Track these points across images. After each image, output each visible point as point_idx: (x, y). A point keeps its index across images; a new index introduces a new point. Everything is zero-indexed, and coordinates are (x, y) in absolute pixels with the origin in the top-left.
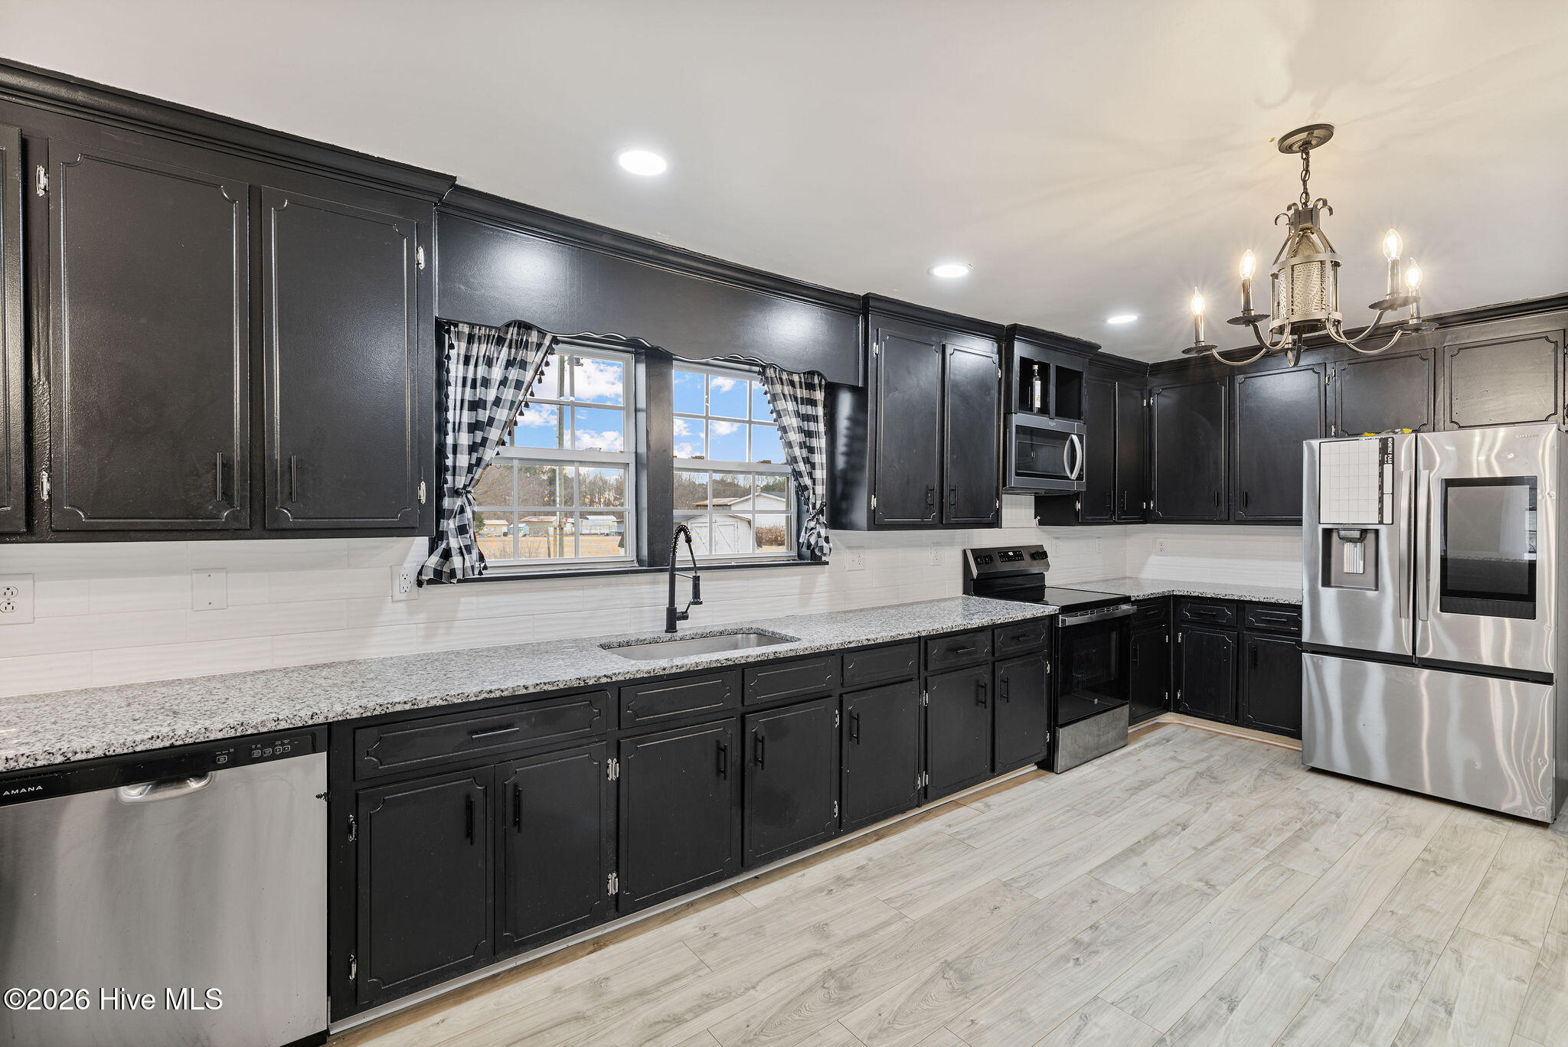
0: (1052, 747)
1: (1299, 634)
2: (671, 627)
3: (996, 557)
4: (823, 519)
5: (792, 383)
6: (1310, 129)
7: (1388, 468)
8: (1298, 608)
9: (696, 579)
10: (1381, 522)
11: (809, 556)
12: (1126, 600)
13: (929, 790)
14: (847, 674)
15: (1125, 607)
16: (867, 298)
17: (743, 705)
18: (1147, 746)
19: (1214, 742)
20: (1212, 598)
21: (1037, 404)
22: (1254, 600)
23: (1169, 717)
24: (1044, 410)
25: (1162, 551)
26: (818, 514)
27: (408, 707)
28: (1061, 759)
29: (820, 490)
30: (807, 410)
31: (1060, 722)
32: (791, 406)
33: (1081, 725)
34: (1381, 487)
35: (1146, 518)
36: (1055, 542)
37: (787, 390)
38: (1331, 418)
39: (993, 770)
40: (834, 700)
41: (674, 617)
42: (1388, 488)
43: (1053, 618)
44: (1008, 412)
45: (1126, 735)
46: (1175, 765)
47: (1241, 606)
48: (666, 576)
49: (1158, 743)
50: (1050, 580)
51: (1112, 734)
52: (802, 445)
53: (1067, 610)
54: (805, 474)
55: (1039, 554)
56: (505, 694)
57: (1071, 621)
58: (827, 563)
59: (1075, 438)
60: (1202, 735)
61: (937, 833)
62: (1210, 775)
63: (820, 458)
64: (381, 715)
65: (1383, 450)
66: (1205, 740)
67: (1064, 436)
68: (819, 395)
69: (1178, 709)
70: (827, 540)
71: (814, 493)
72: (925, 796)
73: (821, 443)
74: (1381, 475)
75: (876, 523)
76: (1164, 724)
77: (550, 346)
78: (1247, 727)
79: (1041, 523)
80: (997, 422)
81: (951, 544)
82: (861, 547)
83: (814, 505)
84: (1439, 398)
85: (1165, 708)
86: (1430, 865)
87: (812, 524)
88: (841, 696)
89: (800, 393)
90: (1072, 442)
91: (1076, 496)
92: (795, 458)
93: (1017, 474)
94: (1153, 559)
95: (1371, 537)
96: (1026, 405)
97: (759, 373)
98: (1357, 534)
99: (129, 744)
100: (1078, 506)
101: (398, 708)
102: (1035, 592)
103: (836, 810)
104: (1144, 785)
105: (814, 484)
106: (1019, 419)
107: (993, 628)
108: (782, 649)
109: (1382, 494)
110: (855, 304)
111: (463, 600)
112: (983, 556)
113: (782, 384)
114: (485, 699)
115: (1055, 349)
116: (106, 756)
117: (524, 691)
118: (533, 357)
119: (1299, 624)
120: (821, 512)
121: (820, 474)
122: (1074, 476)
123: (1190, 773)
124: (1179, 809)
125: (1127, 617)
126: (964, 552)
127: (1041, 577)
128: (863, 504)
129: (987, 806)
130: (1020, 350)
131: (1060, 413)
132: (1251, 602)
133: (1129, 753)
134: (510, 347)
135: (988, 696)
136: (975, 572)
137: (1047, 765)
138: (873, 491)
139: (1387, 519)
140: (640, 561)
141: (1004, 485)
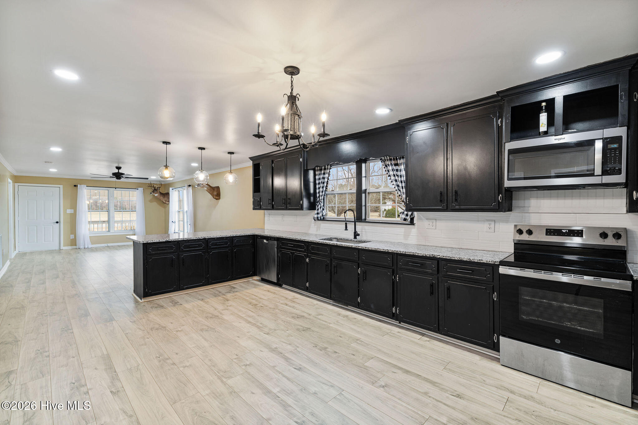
2: (355, 237)
9: (346, 224)
44: (503, 143)
75: (409, 209)
77: (330, 168)
82: (435, 219)
111: (321, 224)
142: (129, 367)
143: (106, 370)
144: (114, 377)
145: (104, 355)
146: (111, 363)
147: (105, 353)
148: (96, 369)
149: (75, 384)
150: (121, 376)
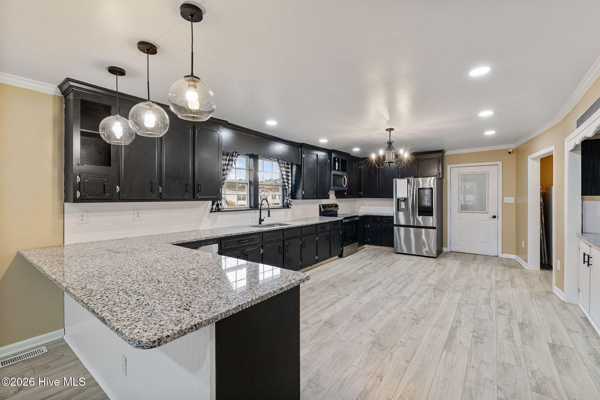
0: (342, 251)
1: (393, 223)
2: (260, 223)
3: (327, 207)
4: (290, 197)
5: (284, 164)
6: (390, 129)
7: (409, 185)
8: (393, 217)
9: (269, 211)
10: (408, 197)
11: (287, 206)
12: (357, 216)
13: (318, 260)
14: (302, 232)
15: (357, 218)
16: (302, 144)
17: (284, 238)
18: (362, 252)
19: (376, 250)
20: (376, 216)
21: (337, 168)
23: (366, 246)
24: (338, 170)
25: (364, 205)
26: (289, 196)
27: (230, 235)
28: (344, 255)
29: (290, 190)
30: (288, 170)
31: (344, 245)
32: (284, 169)
33: (348, 246)
35: (360, 196)
36: (339, 203)
37: (283, 165)
38: (399, 173)
39: (330, 256)
40: (300, 238)
41: (261, 220)
42: (409, 190)
43: (342, 220)
44: (331, 171)
45: (357, 250)
46: (368, 254)
47: (381, 217)
48: (259, 211)
49: (364, 251)
50: (339, 212)
51: (354, 249)
52: (286, 179)
53: (345, 218)
54: (287, 186)
55: (336, 206)
56: (245, 233)
57: (346, 221)
58: (291, 208)
59: (345, 176)
60: (374, 249)
61: (320, 269)
62: (376, 256)
63: (290, 182)
64: (226, 237)
65: (408, 182)
66: (374, 250)
67: (342, 176)
68: (290, 166)
69: (368, 243)
70: (291, 202)
71: (288, 190)
72: (317, 261)
73: (290, 178)
74: (408, 187)
75: (304, 198)
76: (365, 248)
77: (237, 156)
78: (383, 246)
79: (336, 198)
80: (328, 172)
81: (316, 203)
82: (298, 204)
83: (288, 193)
84: (419, 170)
85: (365, 243)
86: (415, 265)
87: (288, 198)
88: (301, 237)
89: (286, 166)
90: (344, 177)
91: (345, 191)
92: (285, 182)
93: (333, 186)
94: (362, 207)
95: (406, 200)
96: (335, 169)
97: (277, 161)
98: (403, 200)
99: (192, 240)
100: (346, 193)
101: (229, 235)
102: (336, 215)
103: (301, 263)
104: (362, 258)
105: (289, 188)
106: (333, 172)
107: (330, 222)
108: (286, 227)
110: (299, 145)
111: (218, 216)
112: (324, 206)
113: (282, 164)
114: (242, 234)
115: (341, 155)
116: (188, 242)
117: (248, 233)
118: (234, 159)
119: (393, 220)
120: (290, 195)
121: (290, 186)
122: (345, 186)
123: (372, 256)
124: (370, 261)
125: (357, 220)
126: (320, 205)
127: (337, 212)
128: (300, 193)
129: (330, 264)
130: (333, 155)
131: (342, 171)
132: (384, 216)
133: (359, 253)
134: (230, 156)
135: (329, 239)
136: (322, 210)
137: (341, 256)
138: (303, 190)
140: (251, 207)
141: (330, 188)
142: (440, 330)
143: (455, 338)
144: (453, 329)
145: (447, 351)
146: (448, 339)
147: (445, 352)
148: (461, 343)
149: (479, 341)
150: (449, 328)
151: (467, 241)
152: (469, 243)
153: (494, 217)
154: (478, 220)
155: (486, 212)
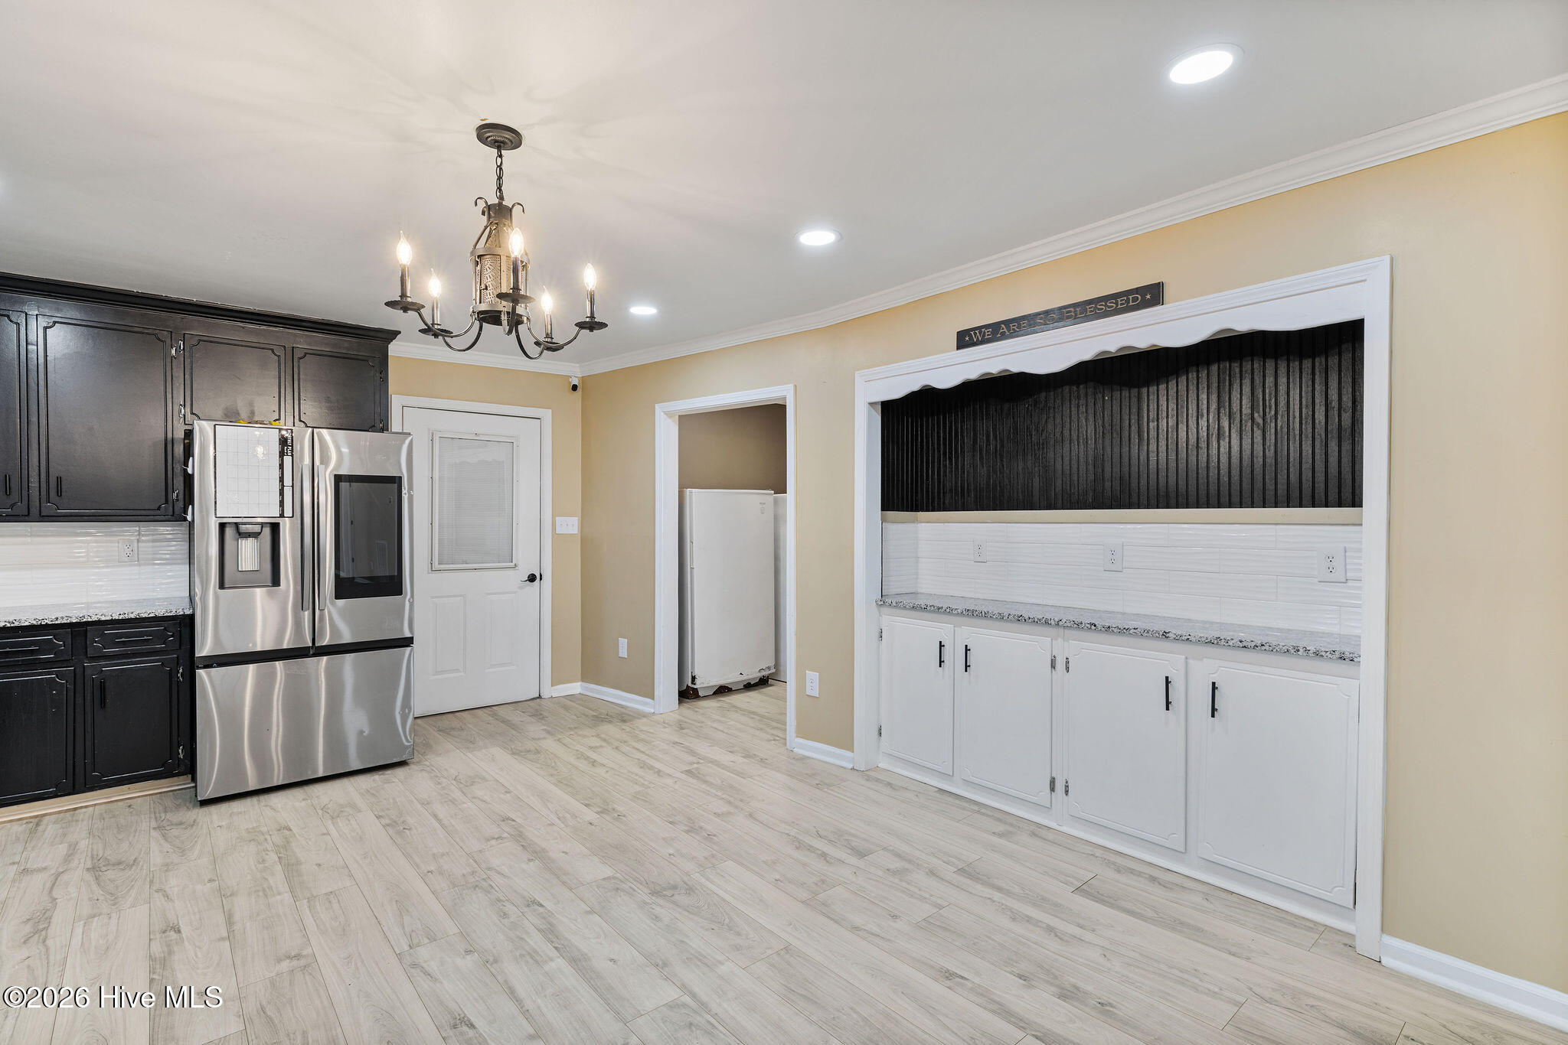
1: (193, 649)
7: (287, 460)
10: (282, 516)
20: (30, 627)
22: (103, 618)
34: (282, 480)
42: (288, 481)
47: (80, 631)
65: (284, 441)
74: (281, 466)
78: (90, 789)
95: (269, 530)
98: (252, 528)
109: (283, 486)
119: (191, 636)
132: (92, 623)
139: (288, 512)
151: (457, 670)
152: (462, 674)
153: (532, 578)
154: (488, 594)
155: (512, 565)
